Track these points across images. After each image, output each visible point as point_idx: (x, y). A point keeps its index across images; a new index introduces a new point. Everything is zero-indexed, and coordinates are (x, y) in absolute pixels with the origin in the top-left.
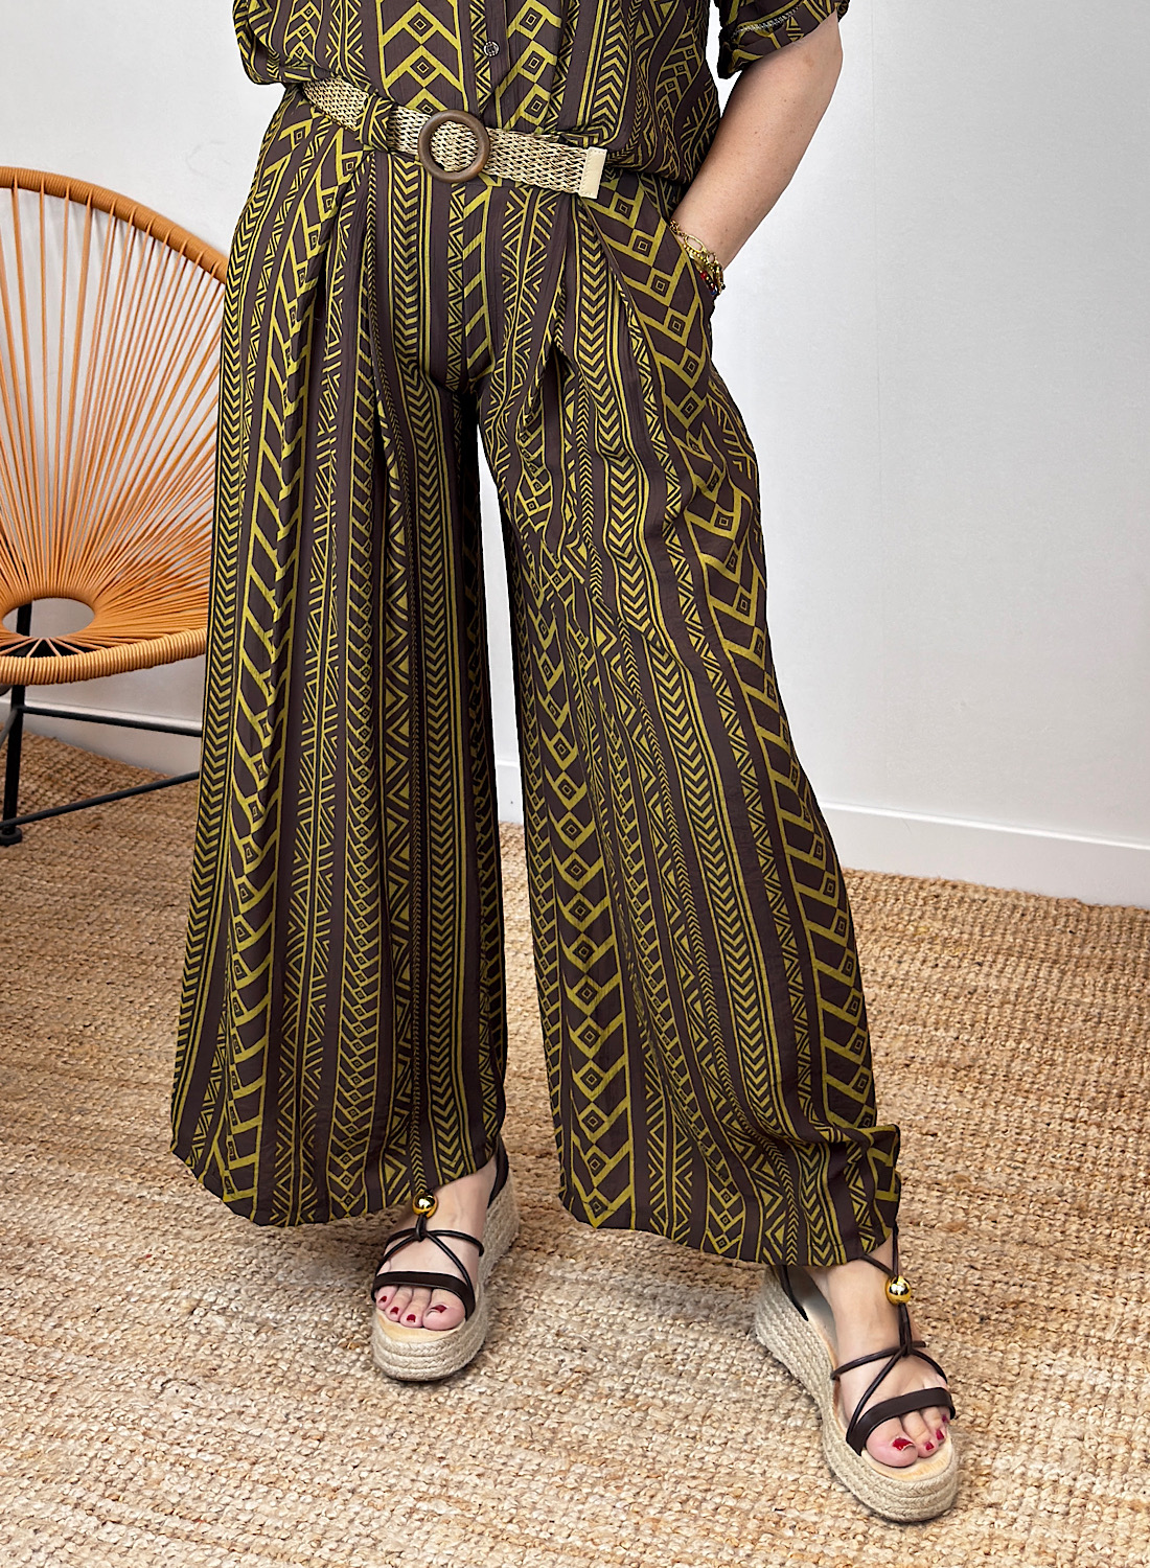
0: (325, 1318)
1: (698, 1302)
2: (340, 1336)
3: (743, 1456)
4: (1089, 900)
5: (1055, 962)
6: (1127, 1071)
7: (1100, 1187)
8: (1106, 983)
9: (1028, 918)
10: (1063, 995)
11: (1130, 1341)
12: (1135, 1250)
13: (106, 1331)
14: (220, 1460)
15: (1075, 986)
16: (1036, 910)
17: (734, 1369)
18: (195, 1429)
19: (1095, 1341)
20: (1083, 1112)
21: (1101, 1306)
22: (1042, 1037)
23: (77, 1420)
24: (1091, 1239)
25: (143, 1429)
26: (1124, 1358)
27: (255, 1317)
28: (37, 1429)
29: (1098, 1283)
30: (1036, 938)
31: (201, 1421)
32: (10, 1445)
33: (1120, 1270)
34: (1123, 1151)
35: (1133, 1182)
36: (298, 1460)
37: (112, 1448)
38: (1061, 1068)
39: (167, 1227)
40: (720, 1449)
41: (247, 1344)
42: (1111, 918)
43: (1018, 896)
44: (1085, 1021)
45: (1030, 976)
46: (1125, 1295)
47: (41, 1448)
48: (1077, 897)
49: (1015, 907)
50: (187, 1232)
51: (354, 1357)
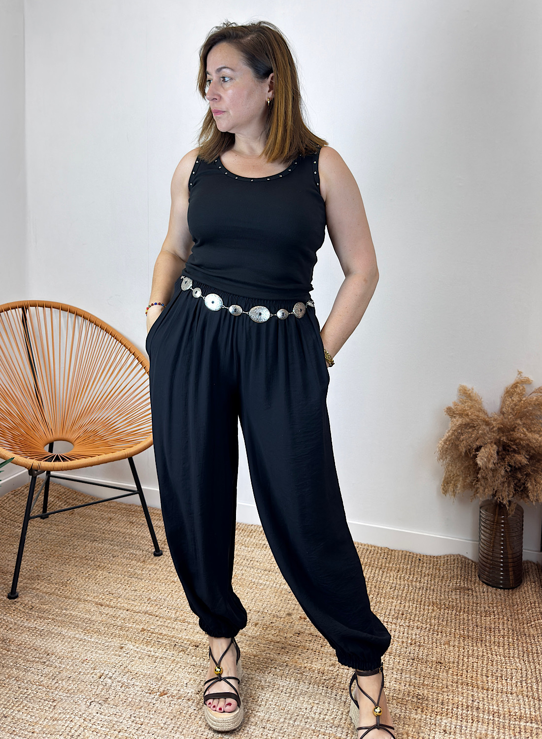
0: (144, 685)
1: (266, 680)
2: (149, 690)
3: (280, 734)
4: (391, 548)
5: (381, 568)
6: (405, 606)
7: (396, 645)
8: (397, 576)
9: (372, 553)
10: (383, 580)
11: (407, 699)
12: (408, 667)
13: (72, 685)
14: (109, 730)
15: (387, 577)
16: (374, 550)
17: (277, 704)
18: (100, 719)
19: (396, 698)
20: (390, 620)
21: (397, 686)
22: (377, 594)
23: (62, 714)
24: (394, 663)
25: (83, 718)
26: (405, 705)
27: (121, 681)
28: (49, 718)
29: (396, 678)
30: (374, 560)
31: (102, 717)
32: (40, 723)
33: (403, 674)
34: (403, 633)
35: (407, 644)
36: (134, 731)
37: (73, 724)
38: (383, 604)
39: (93, 650)
40: (272, 732)
41: (118, 690)
42: (398, 554)
43: (368, 546)
44: (390, 588)
45: (373, 573)
46: (405, 683)
47: (50, 724)
48: (388, 547)
49: (367, 549)
50: (99, 651)
51: (153, 696)
